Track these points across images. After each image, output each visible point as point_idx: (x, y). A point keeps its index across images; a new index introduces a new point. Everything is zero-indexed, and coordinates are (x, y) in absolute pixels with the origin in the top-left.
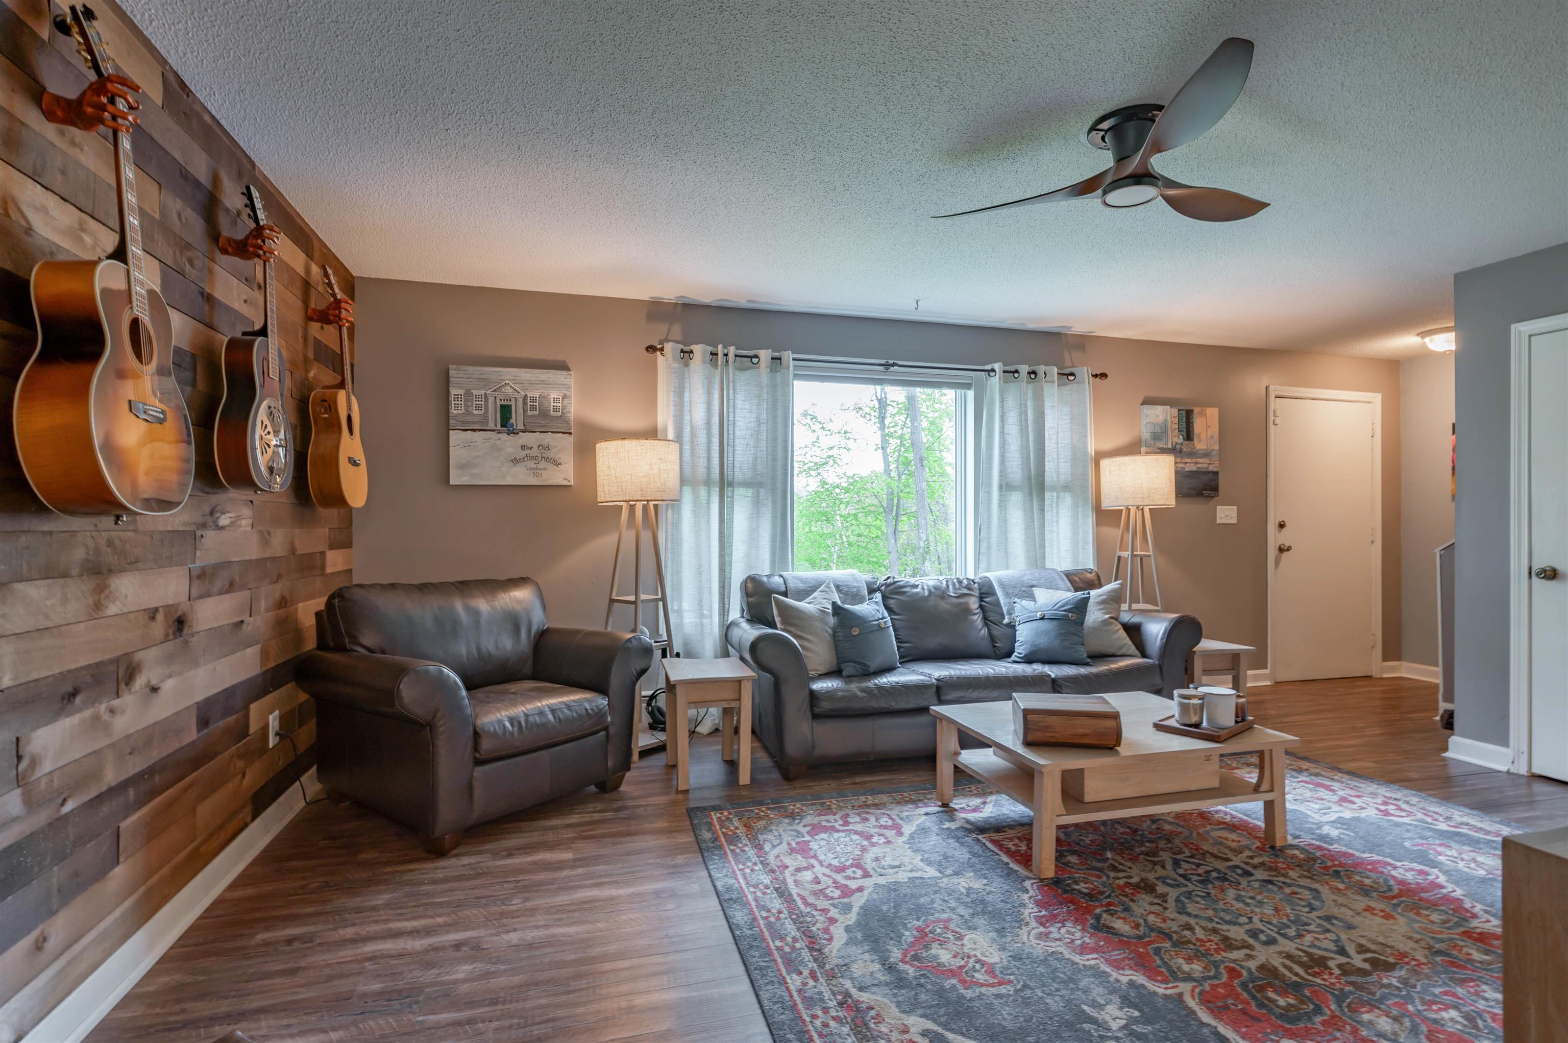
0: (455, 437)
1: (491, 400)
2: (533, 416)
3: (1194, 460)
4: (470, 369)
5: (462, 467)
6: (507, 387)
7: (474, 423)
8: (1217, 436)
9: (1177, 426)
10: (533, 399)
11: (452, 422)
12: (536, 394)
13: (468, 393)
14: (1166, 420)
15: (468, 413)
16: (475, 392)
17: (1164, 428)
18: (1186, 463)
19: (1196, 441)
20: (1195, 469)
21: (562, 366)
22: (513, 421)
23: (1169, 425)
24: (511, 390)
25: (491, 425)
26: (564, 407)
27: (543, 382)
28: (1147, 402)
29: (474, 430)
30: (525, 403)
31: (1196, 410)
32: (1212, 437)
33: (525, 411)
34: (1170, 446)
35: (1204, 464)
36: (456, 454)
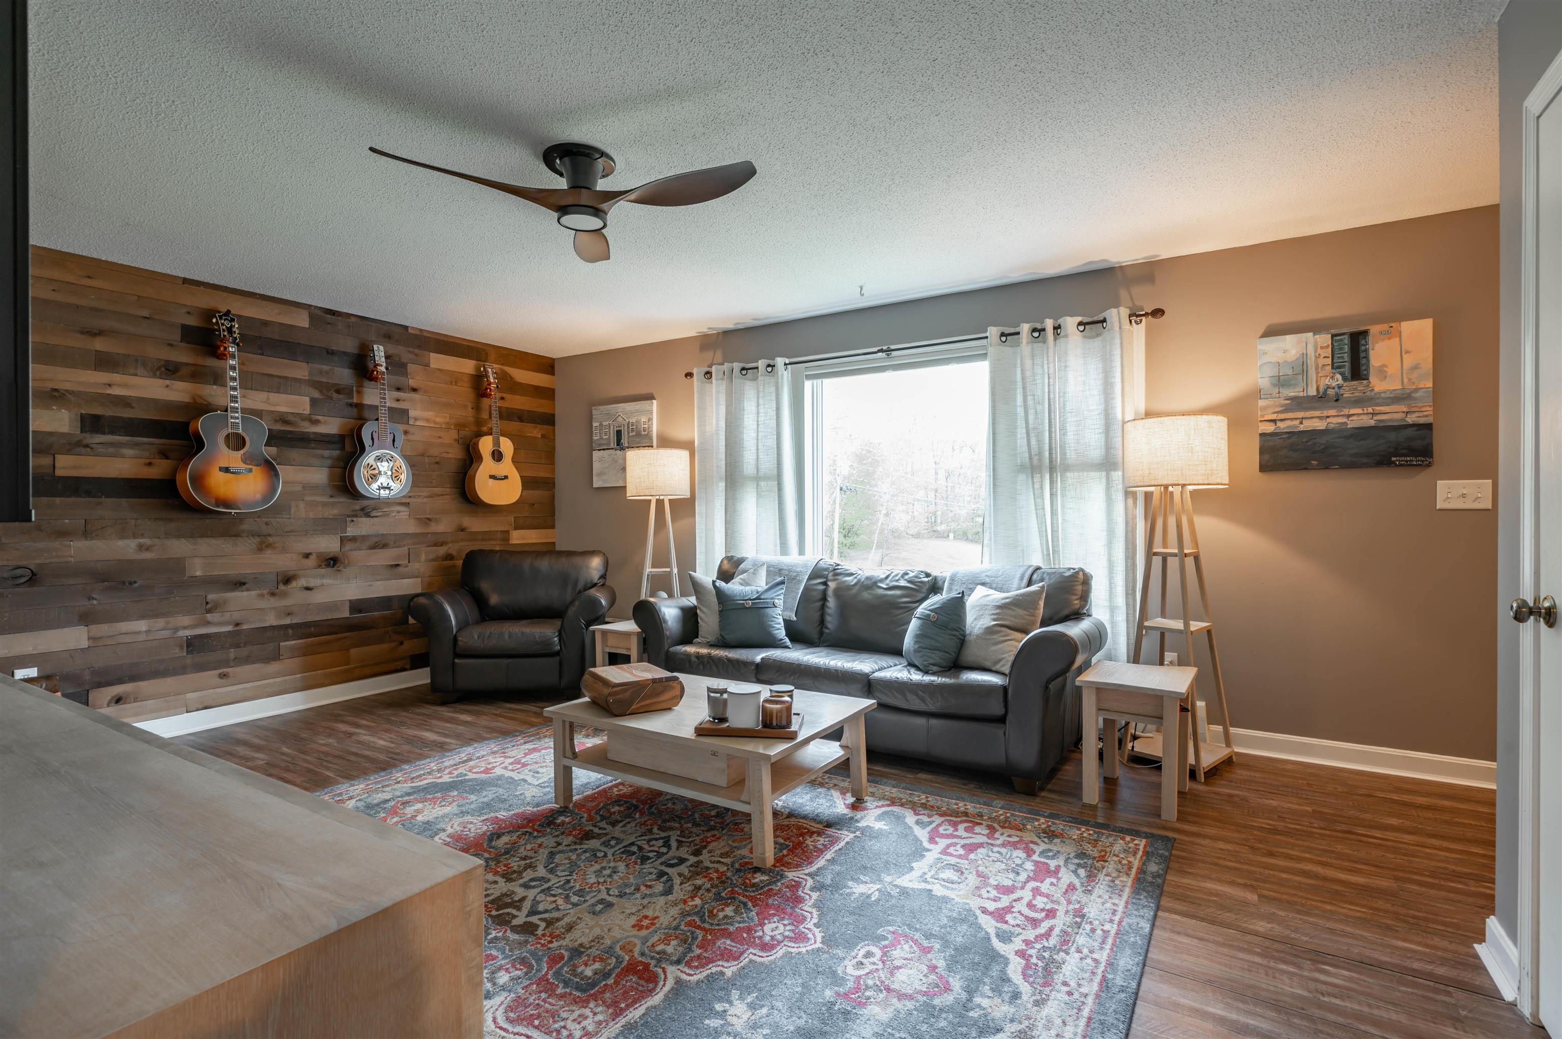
0: (596, 455)
1: (612, 427)
2: (633, 436)
3: (1370, 410)
4: (602, 408)
5: (600, 474)
6: (620, 418)
7: (604, 444)
8: (1428, 365)
9: (1329, 361)
10: (633, 425)
11: (594, 445)
12: (633, 420)
13: (601, 425)
14: (1304, 355)
15: (601, 438)
16: (604, 423)
17: (1301, 368)
18: (1349, 416)
19: (1373, 380)
20: (1372, 423)
21: (650, 397)
22: (622, 441)
23: (1311, 362)
24: (621, 419)
25: (612, 446)
26: (649, 428)
27: (638, 411)
28: (1272, 332)
29: (604, 450)
30: (628, 427)
31: (1374, 329)
32: (1416, 367)
33: (628, 433)
34: (1312, 392)
35: (1393, 414)
36: (596, 466)
